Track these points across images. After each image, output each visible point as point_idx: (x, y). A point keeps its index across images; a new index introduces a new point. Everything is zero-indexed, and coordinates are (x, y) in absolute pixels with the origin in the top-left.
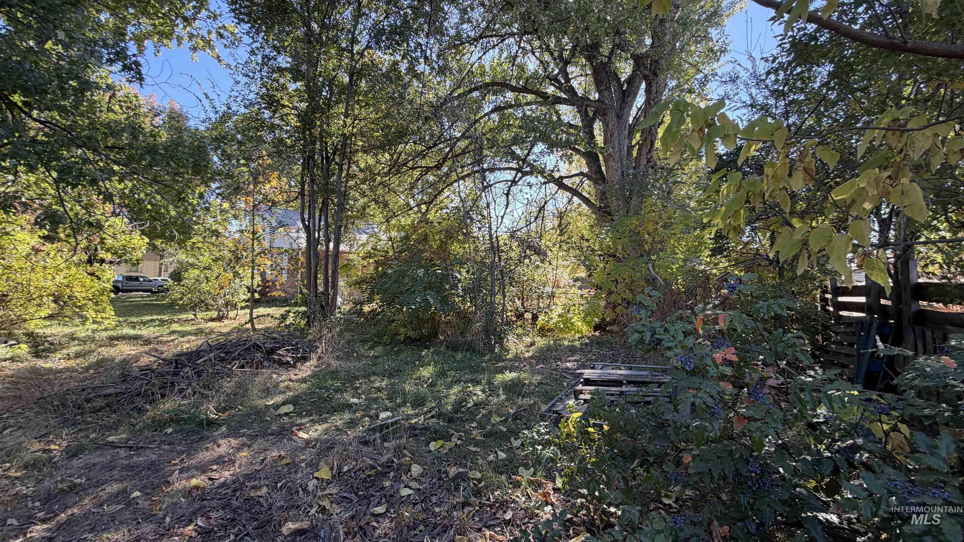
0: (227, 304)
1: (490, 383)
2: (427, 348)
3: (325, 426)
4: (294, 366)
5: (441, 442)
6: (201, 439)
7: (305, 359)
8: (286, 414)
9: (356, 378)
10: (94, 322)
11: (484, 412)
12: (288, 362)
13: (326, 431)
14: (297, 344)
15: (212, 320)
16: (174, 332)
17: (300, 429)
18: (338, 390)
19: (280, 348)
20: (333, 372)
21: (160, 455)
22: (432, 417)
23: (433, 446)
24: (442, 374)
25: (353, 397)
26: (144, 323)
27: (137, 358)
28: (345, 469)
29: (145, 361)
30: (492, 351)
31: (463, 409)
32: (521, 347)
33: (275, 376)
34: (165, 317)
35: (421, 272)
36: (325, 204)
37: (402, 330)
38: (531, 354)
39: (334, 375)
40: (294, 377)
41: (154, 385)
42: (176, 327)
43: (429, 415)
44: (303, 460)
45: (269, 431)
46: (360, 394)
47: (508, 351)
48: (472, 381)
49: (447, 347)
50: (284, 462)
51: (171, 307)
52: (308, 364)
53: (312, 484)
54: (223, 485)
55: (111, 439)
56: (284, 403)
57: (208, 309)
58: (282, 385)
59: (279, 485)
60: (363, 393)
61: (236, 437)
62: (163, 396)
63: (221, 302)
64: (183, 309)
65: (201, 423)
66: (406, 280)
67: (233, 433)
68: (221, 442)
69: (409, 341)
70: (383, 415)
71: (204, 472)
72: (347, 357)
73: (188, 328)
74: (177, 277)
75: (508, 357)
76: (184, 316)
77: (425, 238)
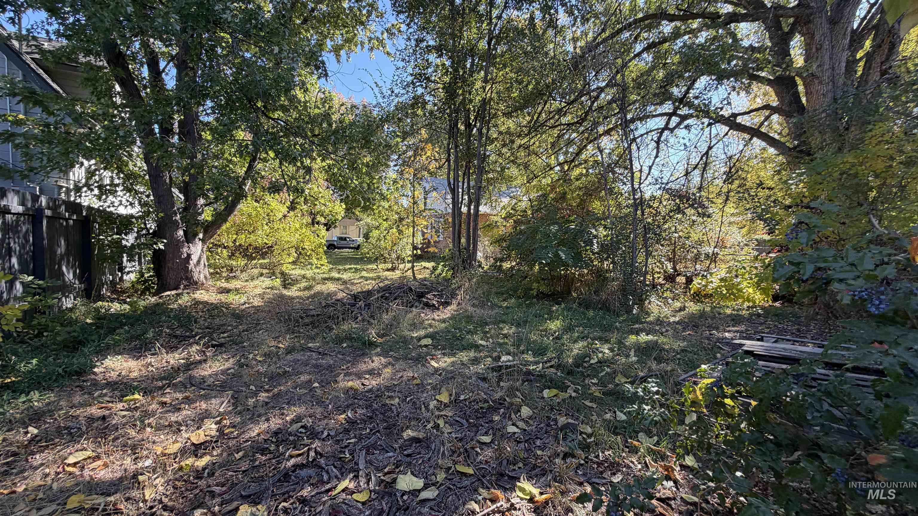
0: (398, 258)
1: (620, 343)
2: (559, 304)
3: (453, 359)
4: (438, 309)
5: (555, 392)
6: (363, 354)
7: (447, 304)
8: (426, 346)
9: (487, 324)
10: (317, 268)
11: (609, 370)
12: (434, 305)
13: (453, 364)
14: (442, 290)
15: (388, 270)
16: (362, 277)
17: (433, 359)
18: (469, 332)
19: (428, 293)
20: (468, 317)
21: (335, 361)
22: (551, 367)
23: (547, 393)
24: (569, 329)
25: (482, 339)
26: (345, 270)
27: (335, 293)
28: (462, 397)
29: (341, 295)
30: (629, 311)
31: (585, 364)
32: (666, 311)
33: (422, 315)
34: (358, 267)
35: (554, 228)
36: (468, 168)
37: (535, 285)
38: (677, 319)
39: (469, 319)
40: (437, 318)
41: (339, 311)
42: (364, 274)
43: (549, 365)
44: (430, 384)
45: (409, 356)
46: (488, 338)
47: (648, 314)
48: (600, 339)
49: (580, 304)
50: (415, 382)
51: (362, 260)
52: (449, 308)
53: (433, 404)
54: (370, 390)
55: (310, 345)
56: (425, 337)
57: (385, 262)
58: (426, 322)
59: (408, 399)
60: (492, 337)
61: (385, 357)
62: (344, 319)
63: (394, 256)
64: (370, 261)
65: (364, 343)
66: (539, 236)
67: (385, 354)
68: (375, 358)
69: (541, 296)
70: (504, 358)
71: (360, 378)
72: (482, 305)
73: (371, 275)
74: (367, 236)
75: (648, 320)
76: (370, 266)
77: (563, 196)
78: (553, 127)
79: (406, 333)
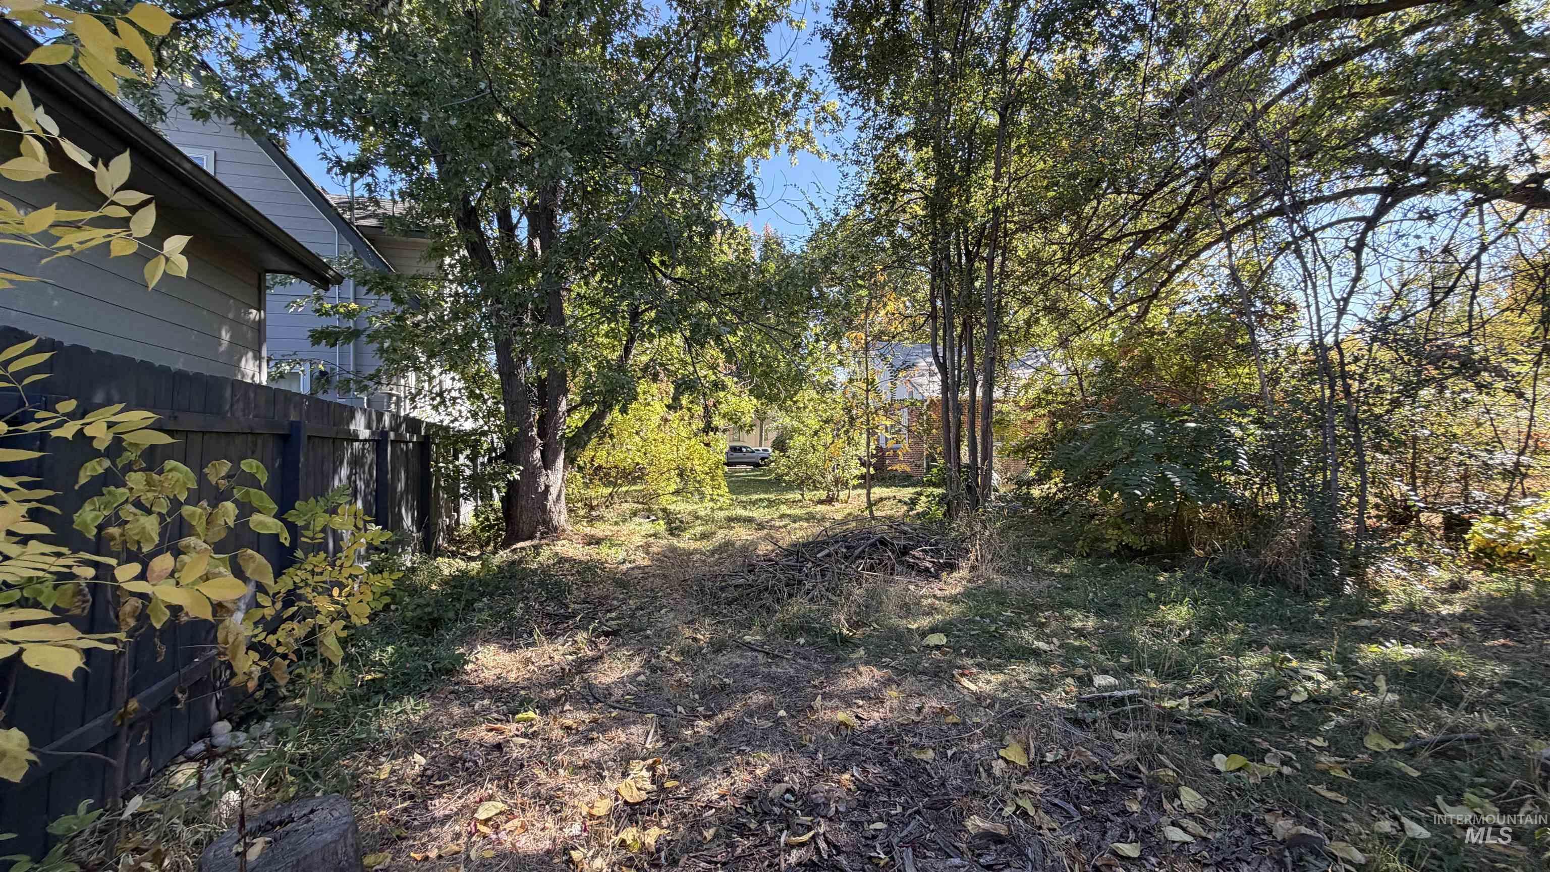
0: (837, 481)
1: (1344, 660)
2: (1169, 569)
3: (1001, 677)
4: (937, 577)
5: (1239, 760)
6: (837, 659)
7: (952, 567)
8: (938, 647)
9: (1037, 608)
10: (712, 500)
11: (1340, 719)
12: (927, 570)
13: (1005, 686)
14: (937, 544)
15: (821, 502)
16: (782, 516)
17: (962, 675)
18: (1010, 623)
19: (914, 548)
20: (997, 593)
21: (797, 671)
22: (1208, 704)
23: (1220, 761)
24: (1211, 624)
25: (1038, 638)
26: (754, 503)
27: (754, 544)
28: (1050, 758)
29: (764, 548)
30: (1335, 589)
31: (1281, 703)
32: (1421, 590)
33: (912, 587)
34: (772, 496)
35: (1148, 428)
36: (967, 326)
37: (1111, 532)
38: (1458, 609)
39: (1000, 597)
40: (939, 593)
41: (779, 580)
42: (784, 509)
43: (1201, 700)
44: (978, 725)
45: (920, 668)
46: (1048, 636)
47: (1382, 595)
48: (1293, 649)
49: (1215, 572)
50: (950, 719)
51: (777, 484)
52: (955, 575)
53: (998, 767)
54: (874, 730)
55: (748, 638)
56: (933, 630)
57: (816, 488)
58: (925, 602)
59: (950, 753)
60: (1055, 635)
61: (881, 667)
62: (790, 596)
63: (830, 478)
64: (790, 487)
65: (833, 638)
66: (1119, 443)
67: (873, 659)
68: (862, 669)
69: (1127, 554)
70: (1100, 680)
71: (849, 705)
72: (1016, 570)
73: (796, 511)
74: (780, 445)
75: (1386, 608)
76: (790, 496)
78: (1116, 240)
79: (895, 621)
